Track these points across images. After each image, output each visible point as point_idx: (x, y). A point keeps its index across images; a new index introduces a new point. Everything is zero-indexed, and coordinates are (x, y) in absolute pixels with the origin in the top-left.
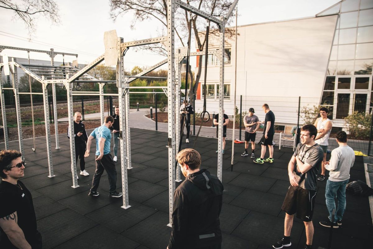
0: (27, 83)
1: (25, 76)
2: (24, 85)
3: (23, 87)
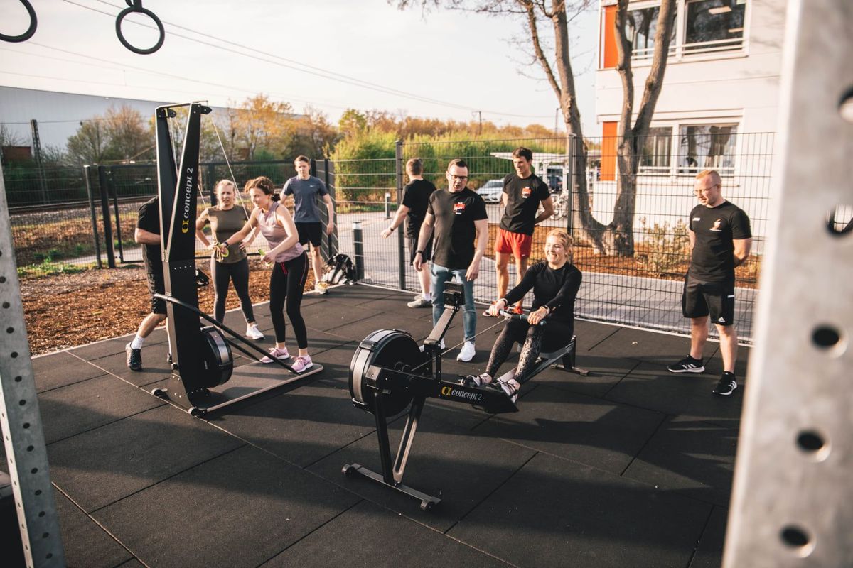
0: (85, 154)
1: (79, 135)
2: (79, 158)
3: (76, 163)
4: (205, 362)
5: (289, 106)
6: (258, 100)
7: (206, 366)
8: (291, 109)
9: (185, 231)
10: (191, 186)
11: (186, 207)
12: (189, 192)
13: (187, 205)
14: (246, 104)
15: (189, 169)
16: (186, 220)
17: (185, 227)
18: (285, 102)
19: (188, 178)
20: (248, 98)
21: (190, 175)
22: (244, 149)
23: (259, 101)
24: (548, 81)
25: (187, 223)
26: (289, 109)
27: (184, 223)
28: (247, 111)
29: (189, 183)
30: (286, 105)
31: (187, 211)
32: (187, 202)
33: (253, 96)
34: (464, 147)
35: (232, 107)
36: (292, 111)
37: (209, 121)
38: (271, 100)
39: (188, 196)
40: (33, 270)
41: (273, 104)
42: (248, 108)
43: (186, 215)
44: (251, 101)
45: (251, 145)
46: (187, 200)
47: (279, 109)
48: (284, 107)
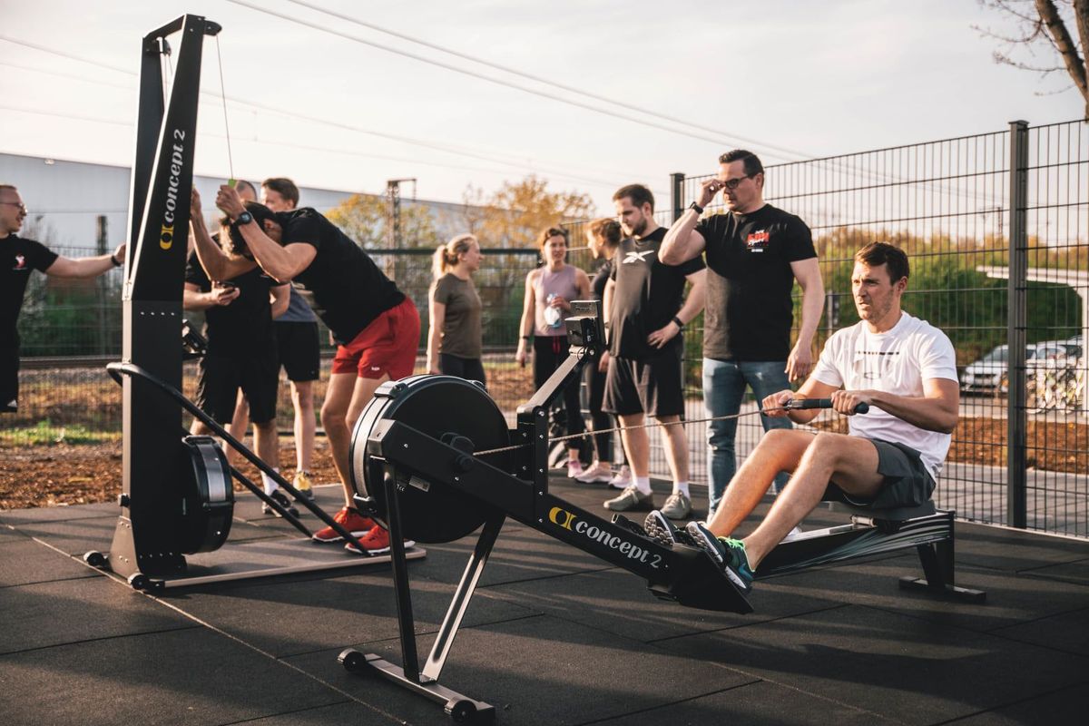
4: (184, 500)
5: (586, 201)
6: (525, 188)
7: (184, 508)
8: (591, 208)
9: (165, 246)
10: (181, 163)
11: (170, 201)
12: (176, 173)
13: (172, 199)
14: (501, 196)
15: (177, 131)
16: (168, 225)
17: (167, 238)
18: (580, 193)
19: (175, 147)
20: (506, 184)
21: (179, 142)
22: (493, 287)
23: (525, 193)
24: (1067, 73)
25: (170, 231)
26: (586, 207)
27: (165, 230)
28: (501, 211)
29: (177, 158)
30: (581, 199)
31: (171, 209)
32: (173, 193)
33: (517, 181)
34: (943, 272)
35: (474, 202)
36: (593, 211)
37: (425, 228)
38: (550, 190)
39: (174, 181)
40: (9, 437)
41: (556, 197)
42: (505, 204)
43: (170, 216)
44: (511, 189)
45: (506, 277)
46: (171, 189)
47: (567, 207)
48: (576, 202)
